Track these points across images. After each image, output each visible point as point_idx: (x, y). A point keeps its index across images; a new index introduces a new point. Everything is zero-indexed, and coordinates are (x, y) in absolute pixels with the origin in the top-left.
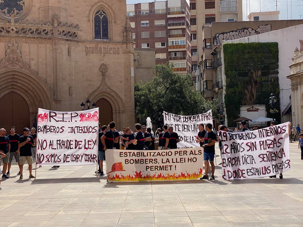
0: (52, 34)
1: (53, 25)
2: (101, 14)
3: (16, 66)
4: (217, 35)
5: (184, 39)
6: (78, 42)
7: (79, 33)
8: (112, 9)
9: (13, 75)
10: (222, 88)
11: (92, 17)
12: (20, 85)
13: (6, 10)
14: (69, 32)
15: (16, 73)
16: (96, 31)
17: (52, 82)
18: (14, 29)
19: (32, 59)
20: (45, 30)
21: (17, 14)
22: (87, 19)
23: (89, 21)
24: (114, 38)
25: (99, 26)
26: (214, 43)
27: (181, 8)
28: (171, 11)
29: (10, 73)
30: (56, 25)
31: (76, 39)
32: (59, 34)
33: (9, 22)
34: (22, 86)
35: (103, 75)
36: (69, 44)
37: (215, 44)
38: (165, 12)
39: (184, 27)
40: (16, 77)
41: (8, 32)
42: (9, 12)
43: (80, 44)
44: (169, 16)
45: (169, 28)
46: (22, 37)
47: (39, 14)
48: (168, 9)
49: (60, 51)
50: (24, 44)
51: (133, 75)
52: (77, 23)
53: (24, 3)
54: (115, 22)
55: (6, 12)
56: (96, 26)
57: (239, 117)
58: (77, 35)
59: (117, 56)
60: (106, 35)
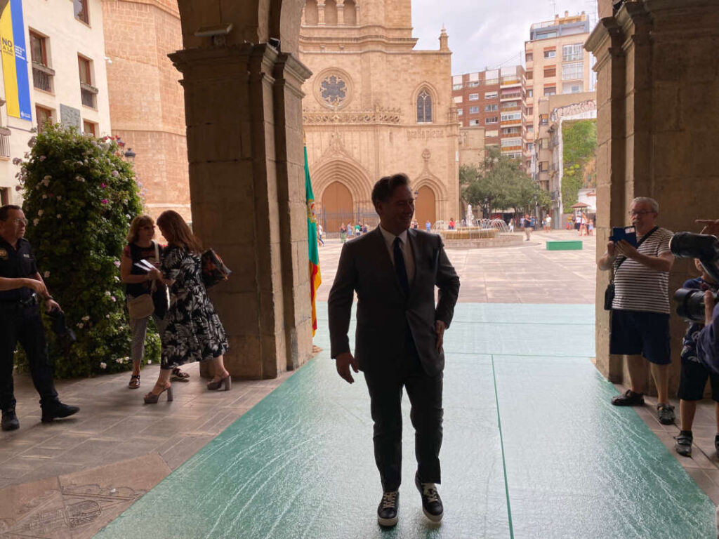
0: (374, 120)
1: (375, 110)
2: (424, 95)
3: (340, 156)
4: (556, 109)
5: (519, 113)
6: (400, 127)
7: (401, 118)
8: (435, 89)
9: (338, 164)
10: (558, 170)
11: (415, 100)
12: (343, 175)
13: (329, 98)
14: (391, 117)
15: (340, 163)
16: (418, 114)
17: (374, 170)
18: (337, 117)
19: (355, 148)
20: (367, 117)
21: (340, 101)
22: (409, 101)
23: (412, 104)
24: (437, 120)
25: (422, 108)
26: (551, 119)
27: (517, 76)
28: (505, 80)
29: (335, 163)
30: (377, 111)
31: (398, 124)
32: (381, 120)
33: (332, 110)
34: (345, 175)
35: (425, 161)
36: (391, 130)
37: (553, 120)
38: (497, 82)
39: (520, 98)
40: (340, 166)
41: (332, 121)
42: (332, 100)
43: (403, 129)
44: (502, 87)
45: (502, 100)
46: (346, 126)
47: (361, 100)
48: (500, 78)
49: (381, 138)
50: (346, 133)
51: (457, 159)
52: (399, 106)
53: (346, 89)
54: (439, 103)
55: (329, 100)
56: (418, 108)
57: (577, 202)
58: (398, 121)
59: (440, 140)
60: (429, 118)
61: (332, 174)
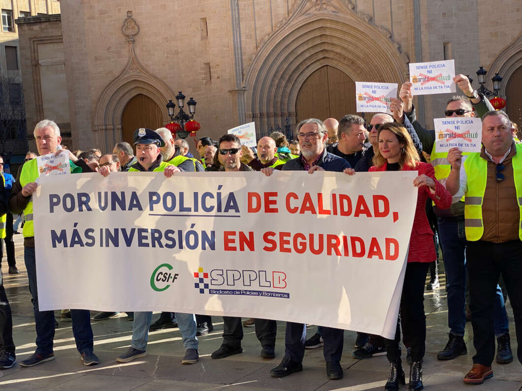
3: (326, 9)
9: (323, 28)
12: (338, 50)
15: (329, 25)
29: (316, 26)
34: (343, 52)
40: (328, 33)
61: (313, 52)
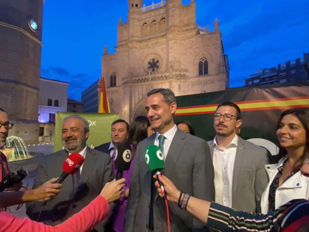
0: (169, 77)
2: (203, 60)
6: (186, 79)
7: (187, 74)
11: (197, 63)
14: (180, 75)
16: (200, 71)
18: (150, 78)
24: (211, 73)
25: (202, 68)
32: (173, 77)
36: (179, 82)
41: (148, 80)
49: (173, 86)
52: (186, 68)
53: (159, 64)
54: (212, 63)
58: (185, 76)
59: (213, 85)
60: (206, 72)
